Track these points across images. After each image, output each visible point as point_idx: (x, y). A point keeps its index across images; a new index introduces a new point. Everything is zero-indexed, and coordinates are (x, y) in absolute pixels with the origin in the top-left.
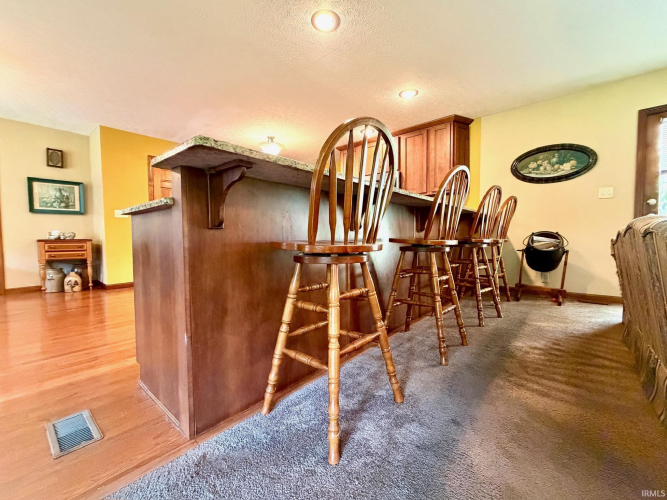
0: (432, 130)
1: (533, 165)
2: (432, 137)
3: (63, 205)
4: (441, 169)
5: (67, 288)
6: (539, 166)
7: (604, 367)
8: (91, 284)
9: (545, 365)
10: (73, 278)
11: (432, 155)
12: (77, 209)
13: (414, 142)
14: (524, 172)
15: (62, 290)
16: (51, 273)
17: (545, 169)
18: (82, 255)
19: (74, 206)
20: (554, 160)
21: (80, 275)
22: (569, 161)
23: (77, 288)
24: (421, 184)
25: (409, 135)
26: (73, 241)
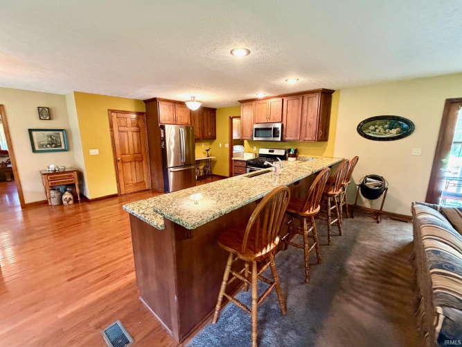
0: (306, 97)
1: (372, 128)
2: (306, 102)
3: (53, 145)
4: (310, 125)
5: (65, 202)
6: (376, 129)
7: (396, 285)
8: (79, 199)
9: (363, 283)
10: (67, 196)
11: (305, 115)
12: (63, 147)
13: (293, 103)
14: (366, 132)
15: (61, 203)
16: (53, 193)
17: (380, 131)
18: (72, 181)
19: (61, 146)
20: (386, 126)
21: (71, 192)
22: (395, 128)
23: (71, 202)
24: (296, 133)
25: (289, 98)
26: (64, 172)
